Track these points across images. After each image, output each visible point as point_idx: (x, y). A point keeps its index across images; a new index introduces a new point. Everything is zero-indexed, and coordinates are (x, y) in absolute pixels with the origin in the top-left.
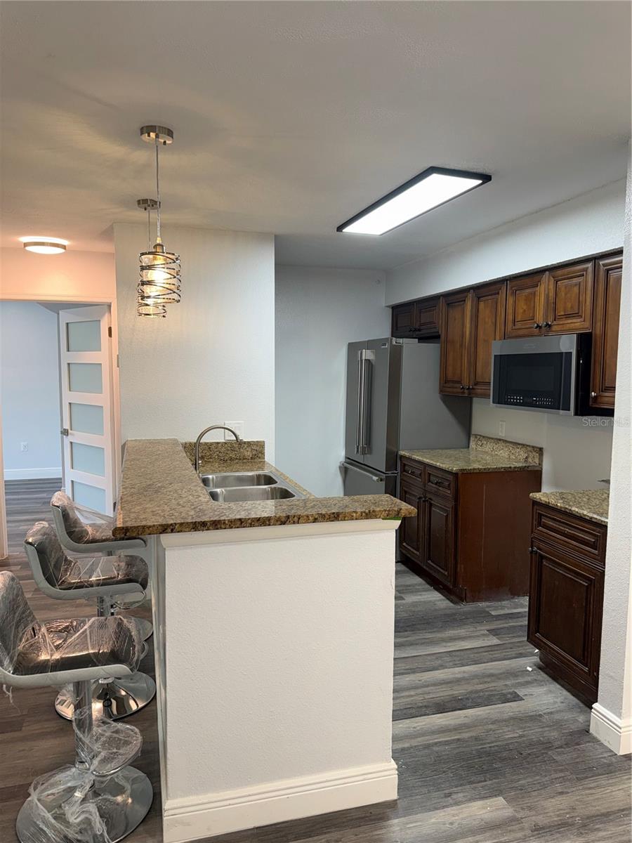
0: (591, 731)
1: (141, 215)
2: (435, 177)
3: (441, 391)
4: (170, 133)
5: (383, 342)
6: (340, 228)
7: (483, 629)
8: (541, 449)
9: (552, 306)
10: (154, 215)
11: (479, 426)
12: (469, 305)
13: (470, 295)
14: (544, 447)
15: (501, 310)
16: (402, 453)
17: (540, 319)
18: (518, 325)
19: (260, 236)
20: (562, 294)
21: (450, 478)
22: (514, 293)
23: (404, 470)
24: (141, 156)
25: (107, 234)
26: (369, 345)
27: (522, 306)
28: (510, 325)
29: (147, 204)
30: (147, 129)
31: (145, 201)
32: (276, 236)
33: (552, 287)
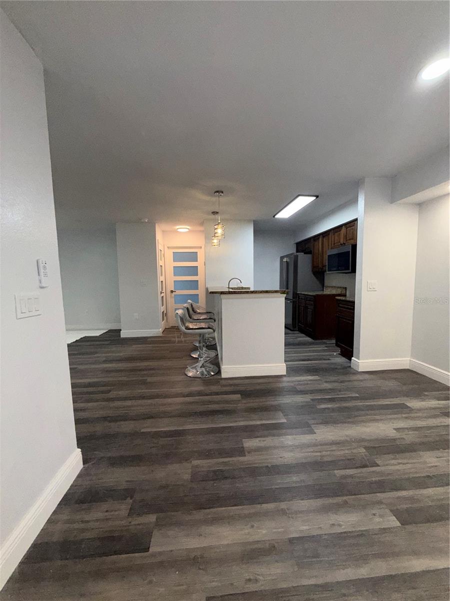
0: (352, 366)
1: (213, 216)
2: (300, 198)
3: (312, 271)
4: (222, 192)
5: (292, 254)
6: (274, 216)
7: (324, 346)
8: (346, 288)
9: (346, 237)
10: (216, 216)
11: (327, 283)
12: (320, 239)
13: (321, 236)
14: (347, 287)
15: (330, 240)
16: (298, 292)
17: (342, 241)
18: (335, 245)
19: (249, 221)
20: (348, 232)
21: (313, 297)
22: (334, 234)
23: (299, 298)
24: (214, 199)
25: (202, 224)
26: (287, 256)
27: (336, 238)
28: (333, 245)
29: (215, 213)
30: (217, 192)
31: (214, 212)
32: (254, 221)
33: (345, 230)
